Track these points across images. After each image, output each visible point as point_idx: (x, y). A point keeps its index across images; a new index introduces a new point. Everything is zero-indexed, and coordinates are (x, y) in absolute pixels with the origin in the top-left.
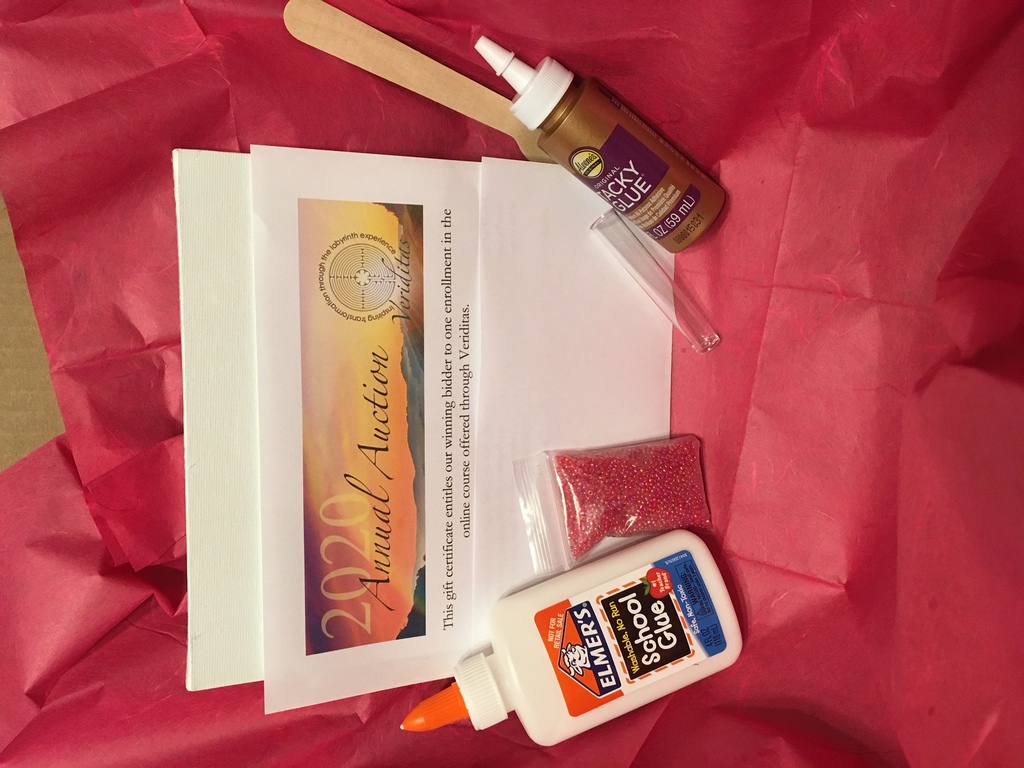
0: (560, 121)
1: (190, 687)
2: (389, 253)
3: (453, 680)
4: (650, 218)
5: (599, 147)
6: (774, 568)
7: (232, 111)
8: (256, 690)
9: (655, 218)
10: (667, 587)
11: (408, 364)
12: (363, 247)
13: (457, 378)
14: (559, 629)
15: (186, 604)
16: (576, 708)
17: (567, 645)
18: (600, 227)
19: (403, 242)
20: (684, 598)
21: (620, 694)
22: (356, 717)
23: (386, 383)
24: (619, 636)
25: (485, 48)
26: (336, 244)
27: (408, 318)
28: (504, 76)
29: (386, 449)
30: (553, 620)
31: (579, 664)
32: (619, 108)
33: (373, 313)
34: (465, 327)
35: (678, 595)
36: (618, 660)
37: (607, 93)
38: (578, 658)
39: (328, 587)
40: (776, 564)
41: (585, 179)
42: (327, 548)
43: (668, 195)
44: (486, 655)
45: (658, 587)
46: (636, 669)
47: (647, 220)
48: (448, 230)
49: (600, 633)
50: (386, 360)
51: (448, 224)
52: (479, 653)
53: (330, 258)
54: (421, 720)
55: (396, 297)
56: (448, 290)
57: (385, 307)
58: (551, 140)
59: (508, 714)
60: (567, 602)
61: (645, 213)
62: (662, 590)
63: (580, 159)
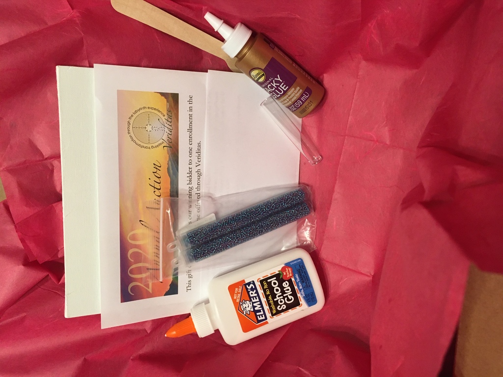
0: (245, 54)
1: (66, 316)
2: (162, 116)
3: (189, 315)
4: (288, 102)
5: (263, 68)
6: (342, 266)
7: (85, 48)
8: (98, 317)
9: (290, 102)
10: (290, 275)
11: (171, 169)
12: (149, 113)
13: (195, 176)
14: (239, 293)
15: (64, 278)
16: (246, 329)
17: (243, 301)
18: (265, 104)
19: (169, 111)
20: (298, 280)
21: (267, 323)
22: (145, 330)
23: (160, 178)
25: (209, 18)
26: (136, 112)
27: (171, 147)
28: (219, 31)
30: (237, 289)
31: (248, 309)
32: (273, 49)
33: (154, 145)
34: (199, 152)
35: (296, 279)
36: (266, 308)
37: (269, 41)
38: (248, 306)
39: (131, 272)
40: (343, 265)
41: (257, 82)
42: (131, 254)
43: (296, 92)
44: (205, 304)
45: (286, 275)
46: (274, 312)
47: (286, 103)
48: (191, 105)
49: (258, 295)
50: (160, 167)
51: (191, 102)
52: (202, 303)
53: (133, 118)
54: (174, 333)
55: (165, 137)
56: (191, 134)
57: (160, 142)
58: (241, 63)
59: (215, 331)
60: (244, 281)
61: (286, 100)
62: (288, 276)
63: (254, 73)
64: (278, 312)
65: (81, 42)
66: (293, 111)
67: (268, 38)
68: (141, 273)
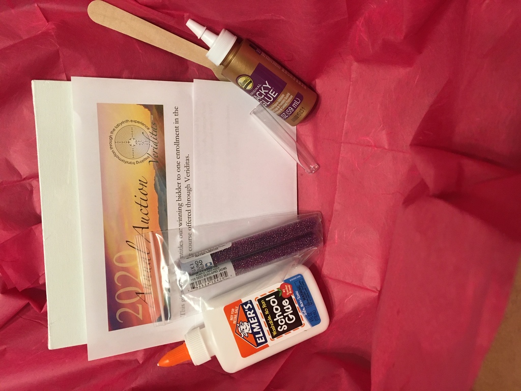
0: (230, 61)
1: (50, 348)
2: (146, 129)
3: (184, 341)
4: (279, 109)
5: (250, 75)
6: (346, 283)
7: (61, 60)
8: (84, 347)
9: (281, 109)
10: (291, 292)
11: (158, 185)
12: (132, 127)
13: (184, 191)
14: (236, 314)
15: (47, 306)
16: (245, 354)
17: (240, 322)
18: (255, 113)
19: (153, 124)
20: (299, 297)
21: (267, 346)
22: (137, 361)
23: (147, 195)
24: (266, 317)
25: (191, 25)
26: (118, 125)
27: (157, 162)
28: (202, 39)
29: (148, 228)
30: (233, 310)
31: (246, 331)
33: (139, 160)
34: (187, 166)
35: (296, 296)
36: (266, 329)
37: (255, 47)
38: (245, 328)
39: (119, 297)
40: (347, 281)
41: (245, 89)
42: (118, 277)
43: (286, 98)
44: (200, 328)
45: (286, 292)
47: (277, 111)
48: (177, 117)
49: (257, 316)
50: (146, 183)
51: (176, 114)
52: (197, 327)
53: (115, 132)
54: (168, 361)
55: (150, 151)
56: (178, 147)
57: (145, 157)
58: (227, 71)
59: (211, 357)
60: (240, 301)
61: (276, 107)
62: (288, 294)
63: (241, 80)
64: (279, 334)
65: (57, 54)
66: (285, 119)
67: (254, 44)
68: (129, 298)
